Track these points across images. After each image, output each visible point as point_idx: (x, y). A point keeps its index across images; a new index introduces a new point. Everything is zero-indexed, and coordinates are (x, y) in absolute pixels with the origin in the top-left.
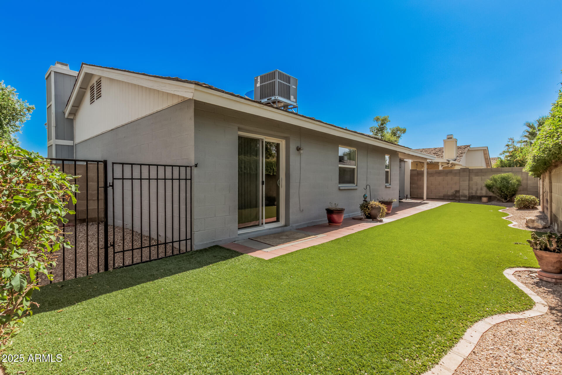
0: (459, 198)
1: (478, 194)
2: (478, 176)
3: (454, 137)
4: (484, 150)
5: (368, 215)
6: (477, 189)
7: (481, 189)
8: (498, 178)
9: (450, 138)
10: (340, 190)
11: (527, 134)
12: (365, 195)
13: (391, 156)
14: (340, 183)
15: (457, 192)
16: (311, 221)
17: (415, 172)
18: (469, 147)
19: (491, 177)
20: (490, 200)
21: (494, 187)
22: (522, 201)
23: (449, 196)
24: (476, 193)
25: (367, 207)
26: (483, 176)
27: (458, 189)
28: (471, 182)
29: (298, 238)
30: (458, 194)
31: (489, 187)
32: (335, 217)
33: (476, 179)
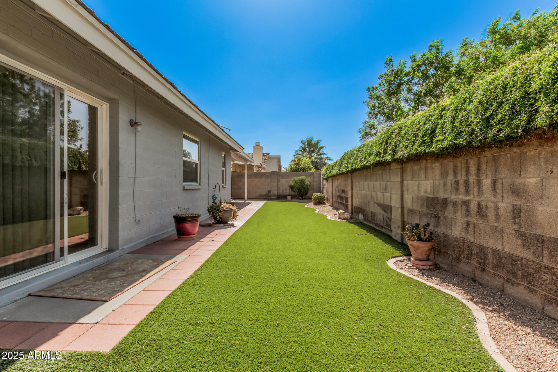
0: (270, 198)
1: (284, 194)
2: (283, 178)
3: (261, 145)
4: (278, 158)
5: (219, 220)
6: (283, 190)
7: (286, 189)
8: (298, 180)
9: (258, 145)
10: (184, 189)
11: (301, 149)
12: (214, 195)
13: (226, 154)
14: (185, 180)
15: (269, 192)
16: (151, 236)
17: (236, 174)
18: (268, 155)
19: (293, 179)
20: (293, 198)
21: (295, 188)
22: (317, 197)
23: (263, 196)
24: (282, 193)
25: (218, 210)
26: (287, 178)
27: (270, 190)
28: (279, 183)
29: (146, 271)
30: (270, 194)
31: (292, 188)
32: (188, 226)
33: (283, 181)
